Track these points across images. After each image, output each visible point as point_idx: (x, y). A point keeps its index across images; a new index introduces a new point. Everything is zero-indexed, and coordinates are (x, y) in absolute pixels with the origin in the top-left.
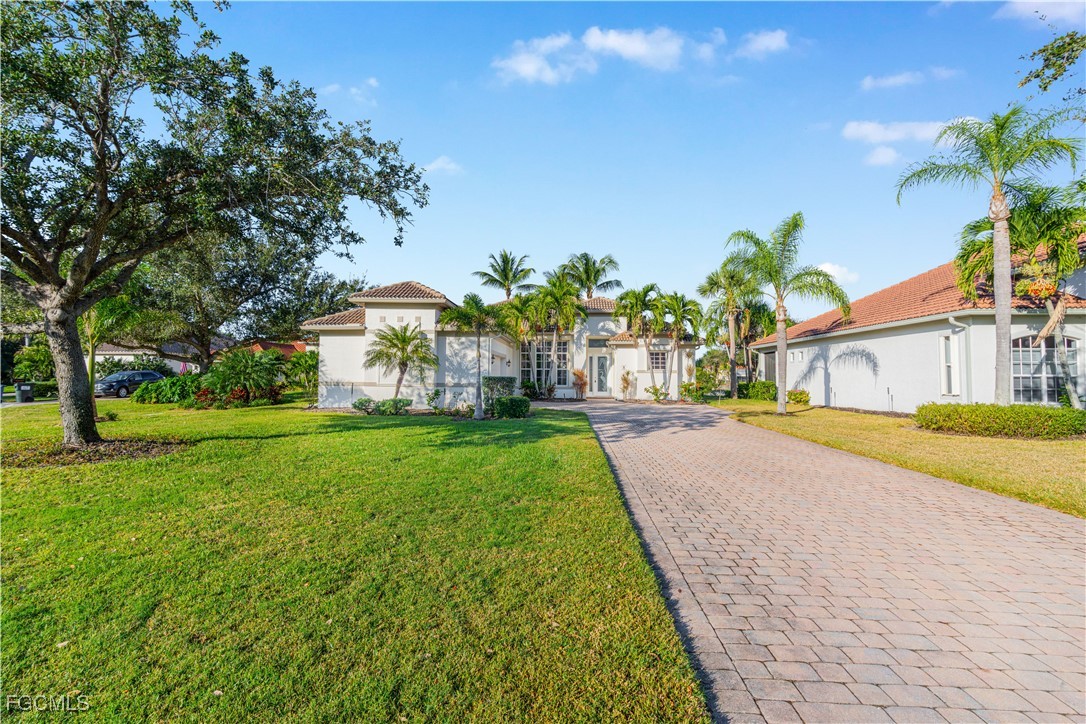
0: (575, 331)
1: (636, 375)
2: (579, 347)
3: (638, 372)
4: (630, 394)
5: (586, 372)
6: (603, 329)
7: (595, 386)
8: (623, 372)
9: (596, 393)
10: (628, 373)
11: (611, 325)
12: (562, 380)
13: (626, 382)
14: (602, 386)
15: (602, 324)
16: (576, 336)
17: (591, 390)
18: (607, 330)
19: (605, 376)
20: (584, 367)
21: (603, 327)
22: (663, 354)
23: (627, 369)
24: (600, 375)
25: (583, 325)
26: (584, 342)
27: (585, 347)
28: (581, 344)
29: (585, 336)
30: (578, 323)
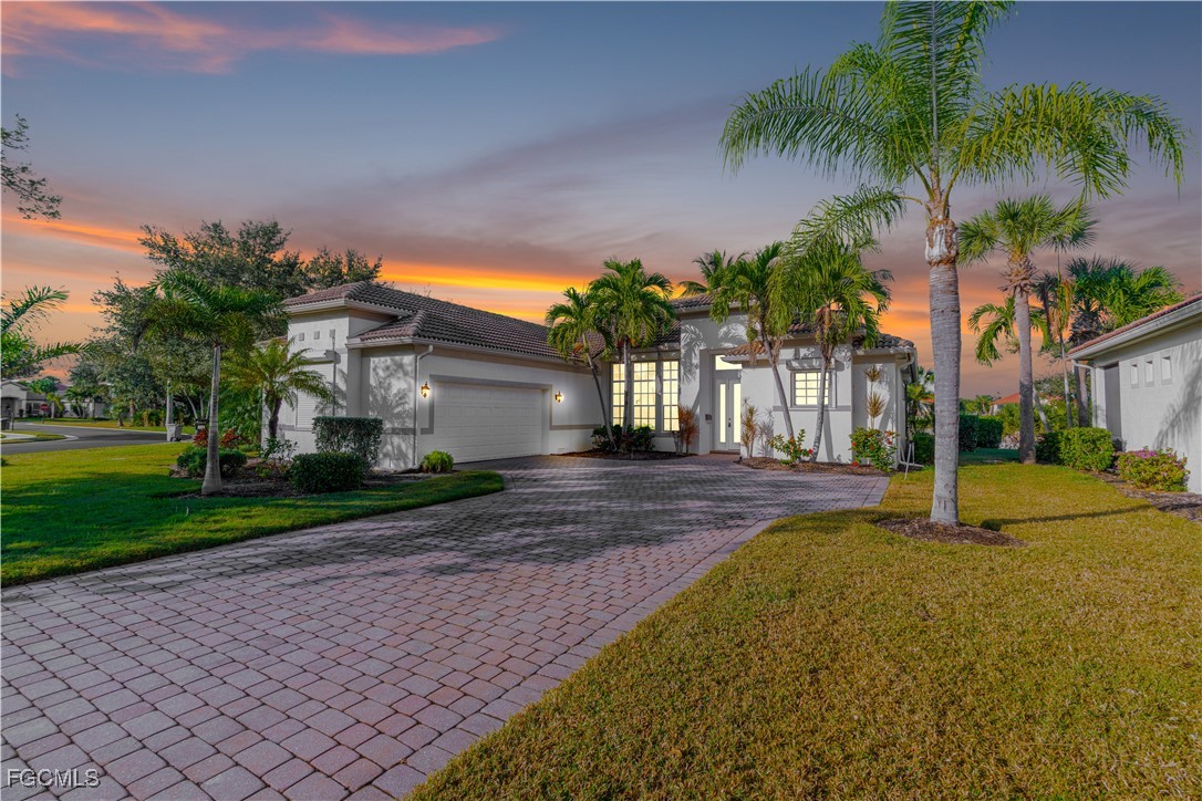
0: (682, 343)
2: (688, 370)
5: (699, 410)
6: (726, 338)
7: (729, 433)
9: (731, 445)
10: (752, 411)
11: (739, 331)
13: (750, 428)
15: (725, 329)
16: (683, 351)
18: (734, 339)
21: (726, 334)
23: (751, 404)
25: (695, 333)
26: (696, 361)
27: (698, 371)
28: (691, 364)
29: (697, 352)
30: (686, 331)
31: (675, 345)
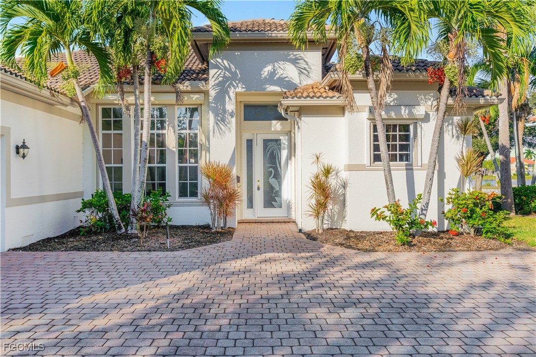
0: (212, 82)
1: (344, 175)
2: (221, 117)
3: (351, 168)
4: (331, 217)
5: (238, 170)
6: (272, 79)
7: (259, 197)
8: (315, 169)
9: (260, 211)
10: (327, 172)
11: (289, 71)
12: (188, 189)
13: (322, 190)
14: (272, 197)
15: (269, 68)
16: (213, 93)
17: (251, 204)
18: (281, 82)
19: (277, 176)
20: (232, 161)
21: (273, 74)
22: (406, 128)
23: (326, 161)
24: (267, 175)
25: (229, 70)
26: (230, 106)
27: (234, 120)
28: (225, 111)
29: (232, 95)
30: (216, 67)
31: (201, 85)
